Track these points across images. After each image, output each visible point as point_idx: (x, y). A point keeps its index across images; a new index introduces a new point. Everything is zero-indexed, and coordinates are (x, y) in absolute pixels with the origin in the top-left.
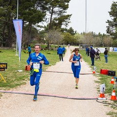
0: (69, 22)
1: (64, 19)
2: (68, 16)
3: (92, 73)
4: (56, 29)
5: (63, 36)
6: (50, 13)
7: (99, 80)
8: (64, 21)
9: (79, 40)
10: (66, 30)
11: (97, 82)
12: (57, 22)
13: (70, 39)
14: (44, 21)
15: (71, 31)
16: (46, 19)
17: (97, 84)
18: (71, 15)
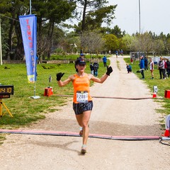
0: (112, 18)
1: (104, 12)
2: (112, 7)
3: (152, 96)
4: (92, 29)
6: (82, 4)
7: (163, 108)
8: (105, 16)
9: (129, 46)
10: (108, 30)
11: (159, 111)
12: (95, 17)
13: (116, 43)
14: (73, 17)
15: (116, 31)
16: (77, 14)
17: (160, 115)
18: (115, 7)
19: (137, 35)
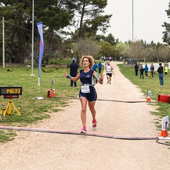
0: (107, 27)
1: (100, 21)
2: (107, 17)
4: (88, 36)
5: (99, 47)
6: (80, 13)
7: (157, 111)
8: (101, 25)
9: (123, 53)
10: (103, 37)
12: (91, 26)
13: (110, 50)
14: (71, 25)
15: (110, 39)
16: (74, 22)
17: (155, 117)
18: (110, 16)
19: (130, 43)
